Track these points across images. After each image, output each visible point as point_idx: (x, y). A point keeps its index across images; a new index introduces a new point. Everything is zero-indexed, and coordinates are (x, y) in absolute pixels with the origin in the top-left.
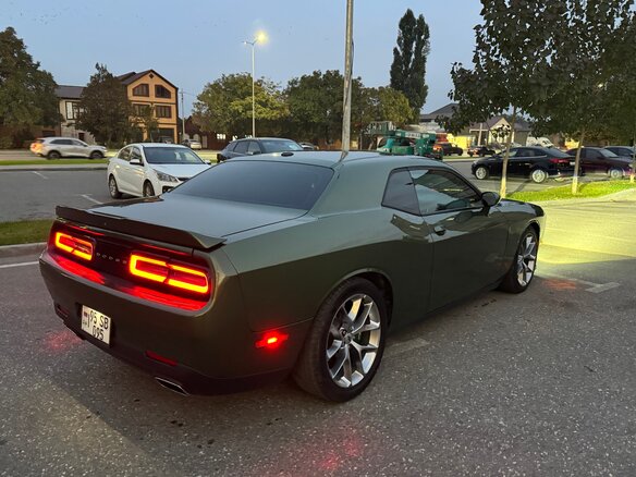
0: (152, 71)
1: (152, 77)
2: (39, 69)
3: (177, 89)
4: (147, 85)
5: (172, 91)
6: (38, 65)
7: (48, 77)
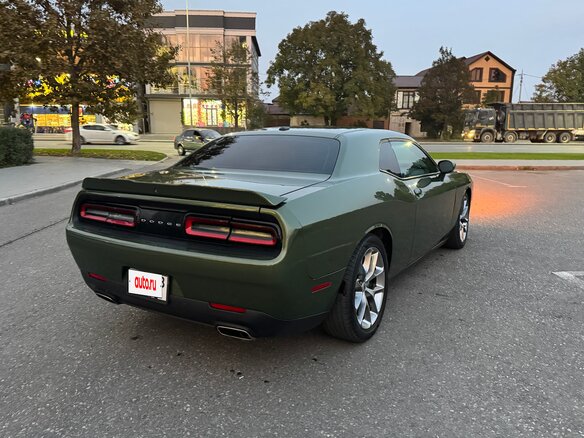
0: (489, 53)
1: (487, 59)
2: (381, 59)
3: (514, 71)
4: (481, 69)
5: (508, 73)
6: (381, 54)
7: (387, 67)
